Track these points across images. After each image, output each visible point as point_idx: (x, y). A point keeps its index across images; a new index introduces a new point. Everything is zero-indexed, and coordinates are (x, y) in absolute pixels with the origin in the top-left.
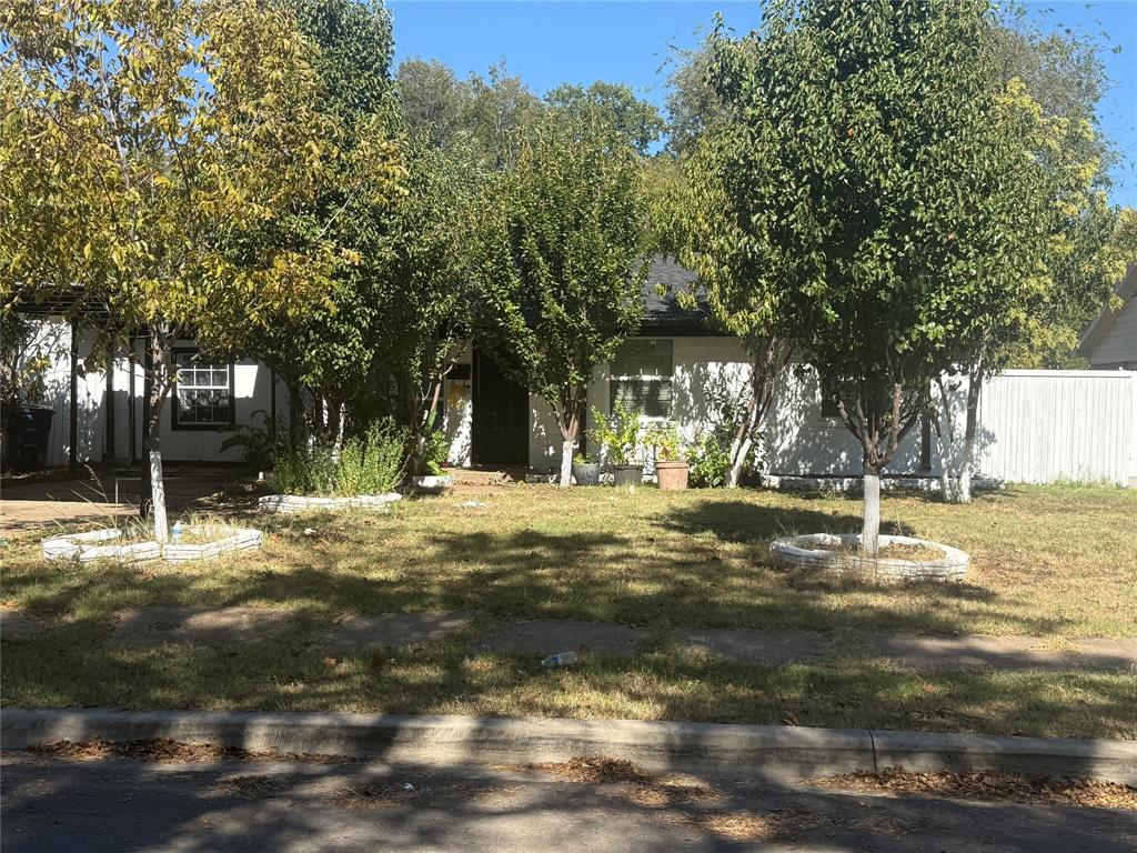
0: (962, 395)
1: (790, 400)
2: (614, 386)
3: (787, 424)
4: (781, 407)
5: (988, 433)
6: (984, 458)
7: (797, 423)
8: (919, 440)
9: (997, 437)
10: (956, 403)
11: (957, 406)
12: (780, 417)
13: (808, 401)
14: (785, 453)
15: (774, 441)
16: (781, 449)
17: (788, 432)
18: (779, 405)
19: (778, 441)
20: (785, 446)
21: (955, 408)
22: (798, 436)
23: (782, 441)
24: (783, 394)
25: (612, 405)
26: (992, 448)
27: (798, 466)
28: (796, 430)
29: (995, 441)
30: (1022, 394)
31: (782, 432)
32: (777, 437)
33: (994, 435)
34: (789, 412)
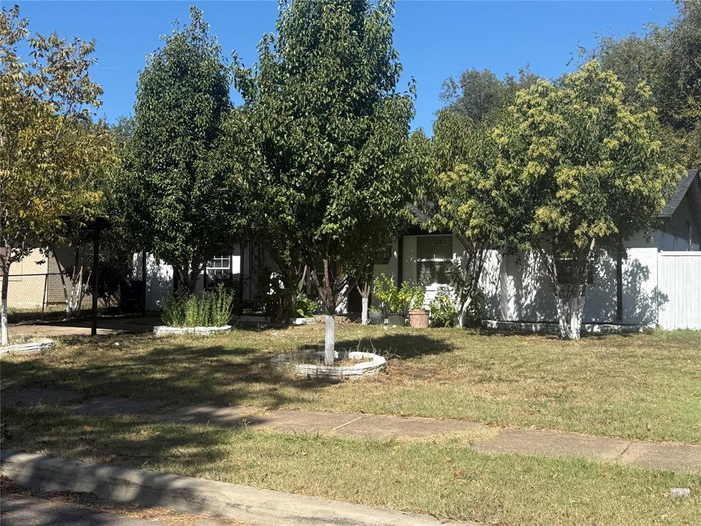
0: (644, 270)
1: (530, 273)
2: (419, 265)
3: (529, 288)
4: (525, 277)
5: (663, 295)
6: (660, 312)
7: (535, 288)
8: (615, 299)
9: (669, 298)
10: (641, 275)
11: (642, 277)
12: (524, 284)
13: (542, 274)
14: (528, 307)
15: (521, 299)
16: (525, 305)
17: (529, 293)
18: (524, 276)
19: (523, 299)
20: (528, 302)
21: (640, 278)
22: (536, 296)
23: (526, 299)
24: (526, 269)
25: (418, 277)
26: (666, 305)
27: (536, 315)
28: (535, 292)
29: (668, 301)
30: (685, 268)
31: (526, 293)
32: (523, 297)
33: (667, 296)
34: (530, 281)
